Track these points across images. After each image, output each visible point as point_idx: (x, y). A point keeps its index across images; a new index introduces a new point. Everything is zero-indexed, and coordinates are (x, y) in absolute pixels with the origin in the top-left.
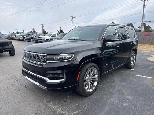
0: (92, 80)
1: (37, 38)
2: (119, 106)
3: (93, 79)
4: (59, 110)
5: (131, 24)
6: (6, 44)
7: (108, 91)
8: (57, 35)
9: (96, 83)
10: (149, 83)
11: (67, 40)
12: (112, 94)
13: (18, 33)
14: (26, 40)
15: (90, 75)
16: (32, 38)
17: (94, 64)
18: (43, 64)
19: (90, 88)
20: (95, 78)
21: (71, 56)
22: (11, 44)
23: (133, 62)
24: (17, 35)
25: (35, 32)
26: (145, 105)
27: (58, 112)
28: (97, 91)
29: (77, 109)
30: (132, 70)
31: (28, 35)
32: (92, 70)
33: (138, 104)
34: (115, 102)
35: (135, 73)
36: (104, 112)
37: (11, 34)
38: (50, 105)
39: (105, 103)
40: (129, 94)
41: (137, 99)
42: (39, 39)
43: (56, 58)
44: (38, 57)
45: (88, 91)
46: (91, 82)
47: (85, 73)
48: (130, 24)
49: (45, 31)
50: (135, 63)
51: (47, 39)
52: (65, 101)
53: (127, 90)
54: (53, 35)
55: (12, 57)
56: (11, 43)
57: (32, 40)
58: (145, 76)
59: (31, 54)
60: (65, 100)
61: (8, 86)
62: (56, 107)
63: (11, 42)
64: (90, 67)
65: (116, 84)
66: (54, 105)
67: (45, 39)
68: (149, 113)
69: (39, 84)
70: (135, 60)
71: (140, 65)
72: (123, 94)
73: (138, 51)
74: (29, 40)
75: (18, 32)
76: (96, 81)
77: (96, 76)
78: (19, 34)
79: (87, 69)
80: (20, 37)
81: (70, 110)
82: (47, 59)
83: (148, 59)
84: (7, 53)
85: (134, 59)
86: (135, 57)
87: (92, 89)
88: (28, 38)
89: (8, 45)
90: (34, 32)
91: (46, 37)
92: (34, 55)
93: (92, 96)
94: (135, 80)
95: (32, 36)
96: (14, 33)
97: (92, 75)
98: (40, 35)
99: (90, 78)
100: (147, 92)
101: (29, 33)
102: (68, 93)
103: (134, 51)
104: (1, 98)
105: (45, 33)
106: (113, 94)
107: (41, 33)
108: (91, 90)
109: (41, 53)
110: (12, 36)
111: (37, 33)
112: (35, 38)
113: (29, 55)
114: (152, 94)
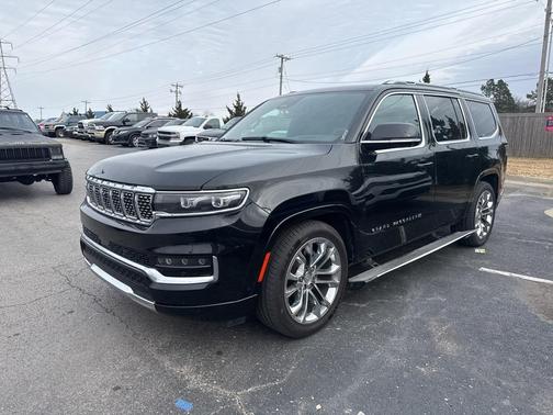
0: (317, 282)
1: (154, 133)
2: (406, 375)
3: (320, 277)
4: (195, 381)
5: (501, 81)
6: (42, 153)
7: (377, 321)
8: (222, 124)
9: (331, 295)
10: (530, 298)
11: (238, 141)
12: (388, 331)
13: (90, 115)
14: (117, 139)
15: (308, 264)
16: (138, 133)
17: (325, 227)
18: (143, 221)
19: (309, 311)
20: (329, 277)
21: (239, 196)
22: (58, 154)
23: (484, 221)
24: (86, 122)
25: (149, 110)
26: (498, 374)
27: (190, 386)
28: (335, 323)
29: (256, 379)
30: (477, 251)
31: (124, 123)
32: (316, 247)
33: (474, 370)
34: (392, 360)
35: (487, 262)
36: (347, 395)
37: (65, 119)
38: (167, 364)
39: (356, 362)
40: (448, 336)
41: (476, 354)
42: (160, 138)
43: (186, 204)
44: (129, 196)
45: (301, 319)
46: (314, 290)
47: (291, 256)
48: (496, 82)
49: (183, 109)
50: (491, 226)
51: (186, 138)
52: (219, 353)
53: (443, 322)
54: (211, 124)
55: (63, 199)
56: (59, 149)
57: (136, 141)
58: (522, 273)
59: (106, 189)
60: (219, 348)
61: (38, 296)
62: (185, 369)
63: (61, 146)
64: (310, 236)
65: (408, 300)
66: (180, 363)
67: (182, 139)
68: (506, 402)
69: (132, 292)
70: (493, 215)
71: (511, 235)
72: (428, 335)
73: (506, 183)
74: (126, 142)
75: (90, 112)
76: (334, 285)
77: (335, 268)
78: (93, 117)
79: (298, 244)
80: (97, 128)
81: (232, 383)
82: (155, 207)
83: (547, 212)
84: (48, 185)
85: (487, 211)
86: (490, 204)
87: (318, 314)
88: (124, 131)
89: (49, 156)
90: (145, 110)
91: (185, 130)
92: (116, 193)
93: (316, 337)
94: (482, 287)
95: (138, 126)
96: (76, 113)
97: (318, 264)
98: (163, 122)
99: (310, 273)
100: (516, 331)
101: (127, 114)
102: (230, 323)
103: (485, 184)
104: (11, 333)
105: (182, 115)
106: (392, 335)
107: (170, 115)
108: (312, 318)
109: (136, 185)
110: (69, 124)
111: (156, 115)
112: (147, 135)
113: (101, 191)
114: (533, 338)
